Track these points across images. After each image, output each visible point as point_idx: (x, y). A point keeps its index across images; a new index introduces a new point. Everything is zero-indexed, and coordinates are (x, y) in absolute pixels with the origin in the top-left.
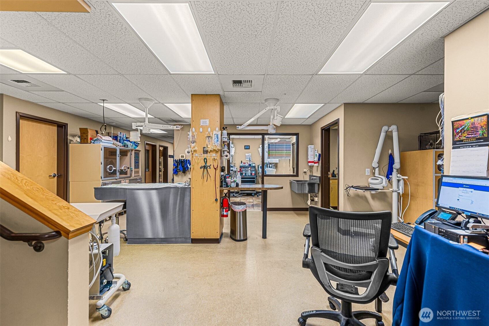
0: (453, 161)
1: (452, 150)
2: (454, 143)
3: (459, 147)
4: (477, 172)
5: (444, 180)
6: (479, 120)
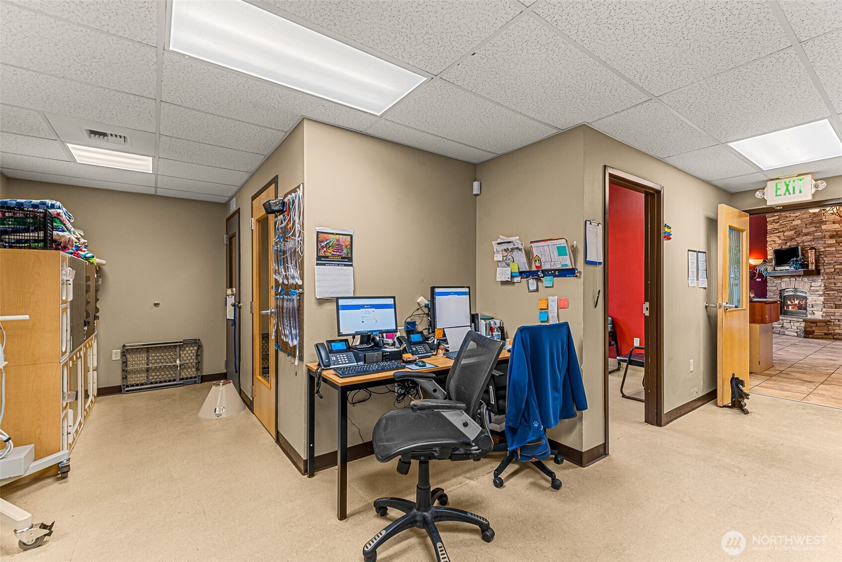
0: (318, 281)
1: (316, 267)
2: (319, 258)
3: (324, 264)
4: (346, 292)
5: (341, 302)
6: (344, 238)
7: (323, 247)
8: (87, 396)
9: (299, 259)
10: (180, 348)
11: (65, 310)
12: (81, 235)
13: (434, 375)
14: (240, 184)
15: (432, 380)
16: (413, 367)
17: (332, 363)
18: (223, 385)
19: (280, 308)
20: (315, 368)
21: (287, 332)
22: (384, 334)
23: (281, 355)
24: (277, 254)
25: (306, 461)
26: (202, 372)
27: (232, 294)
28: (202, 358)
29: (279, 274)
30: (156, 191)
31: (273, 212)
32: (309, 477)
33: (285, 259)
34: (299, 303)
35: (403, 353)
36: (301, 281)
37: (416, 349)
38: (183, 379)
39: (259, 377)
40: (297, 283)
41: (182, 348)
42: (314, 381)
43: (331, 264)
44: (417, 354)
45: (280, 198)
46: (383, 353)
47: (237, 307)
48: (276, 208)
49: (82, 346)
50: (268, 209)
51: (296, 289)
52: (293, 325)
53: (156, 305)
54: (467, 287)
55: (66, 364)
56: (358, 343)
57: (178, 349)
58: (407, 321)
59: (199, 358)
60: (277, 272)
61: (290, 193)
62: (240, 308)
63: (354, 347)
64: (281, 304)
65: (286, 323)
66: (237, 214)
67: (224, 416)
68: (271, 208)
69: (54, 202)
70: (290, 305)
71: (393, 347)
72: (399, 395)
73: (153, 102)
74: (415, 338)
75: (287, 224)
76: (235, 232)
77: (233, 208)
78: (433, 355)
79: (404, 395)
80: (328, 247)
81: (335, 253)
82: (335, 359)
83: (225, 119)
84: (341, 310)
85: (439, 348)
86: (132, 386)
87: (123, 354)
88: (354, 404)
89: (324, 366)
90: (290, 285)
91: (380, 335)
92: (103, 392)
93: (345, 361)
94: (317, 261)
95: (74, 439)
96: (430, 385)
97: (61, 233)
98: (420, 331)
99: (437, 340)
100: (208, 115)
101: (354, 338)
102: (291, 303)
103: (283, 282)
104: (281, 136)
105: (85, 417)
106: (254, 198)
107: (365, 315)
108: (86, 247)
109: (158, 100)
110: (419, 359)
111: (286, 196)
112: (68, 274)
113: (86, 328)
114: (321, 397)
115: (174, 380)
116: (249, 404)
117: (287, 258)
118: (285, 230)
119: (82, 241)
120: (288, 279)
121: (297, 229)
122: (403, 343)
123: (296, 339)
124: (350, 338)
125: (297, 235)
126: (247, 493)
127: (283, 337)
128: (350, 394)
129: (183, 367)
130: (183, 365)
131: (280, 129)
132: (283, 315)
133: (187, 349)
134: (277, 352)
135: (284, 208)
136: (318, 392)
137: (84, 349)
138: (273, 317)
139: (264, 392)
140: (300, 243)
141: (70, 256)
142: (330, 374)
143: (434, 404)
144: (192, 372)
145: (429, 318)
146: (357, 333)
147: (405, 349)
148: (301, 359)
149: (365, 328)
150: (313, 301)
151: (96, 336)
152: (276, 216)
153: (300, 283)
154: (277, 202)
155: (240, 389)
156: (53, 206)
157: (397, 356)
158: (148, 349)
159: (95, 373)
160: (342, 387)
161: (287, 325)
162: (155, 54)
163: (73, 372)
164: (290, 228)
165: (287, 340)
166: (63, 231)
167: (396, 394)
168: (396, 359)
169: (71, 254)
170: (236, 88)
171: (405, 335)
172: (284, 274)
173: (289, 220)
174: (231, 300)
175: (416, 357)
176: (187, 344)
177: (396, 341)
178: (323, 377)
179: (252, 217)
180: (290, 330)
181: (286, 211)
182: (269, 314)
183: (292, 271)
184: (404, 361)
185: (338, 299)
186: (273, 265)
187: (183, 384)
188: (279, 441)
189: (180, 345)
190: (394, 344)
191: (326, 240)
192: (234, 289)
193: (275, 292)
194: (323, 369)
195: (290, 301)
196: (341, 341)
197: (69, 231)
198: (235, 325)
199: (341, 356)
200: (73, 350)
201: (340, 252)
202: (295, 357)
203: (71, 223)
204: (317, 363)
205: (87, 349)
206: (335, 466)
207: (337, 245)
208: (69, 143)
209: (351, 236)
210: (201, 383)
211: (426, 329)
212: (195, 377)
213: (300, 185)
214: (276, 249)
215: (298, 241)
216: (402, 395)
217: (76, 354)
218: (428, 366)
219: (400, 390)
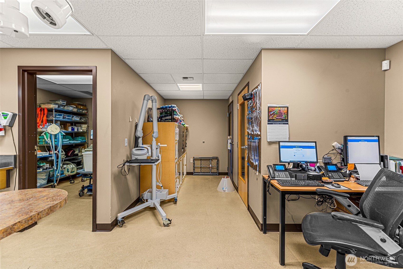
0: (269, 132)
1: (267, 125)
3: (272, 124)
4: (284, 139)
5: (281, 144)
6: (283, 109)
7: (271, 115)
8: (183, 174)
9: (259, 122)
10: (211, 160)
11: (176, 143)
12: (182, 116)
13: (349, 196)
14: (233, 90)
15: (346, 198)
16: (330, 186)
17: (276, 176)
18: (226, 178)
19: (249, 145)
20: (267, 178)
21: (253, 158)
22: (309, 164)
23: (250, 168)
24: (248, 120)
25: (262, 225)
26: (219, 171)
27: (230, 139)
28: (219, 165)
29: (249, 129)
30: (204, 98)
31: (247, 99)
32: (264, 233)
33: (252, 122)
34: (259, 143)
35: (323, 177)
36: (260, 132)
37: (332, 175)
38: (212, 173)
39: (241, 177)
40: (257, 133)
41: (212, 160)
42: (266, 185)
43: (276, 123)
44: (332, 179)
45: (250, 92)
46: (308, 175)
47: (232, 144)
48: (248, 97)
49: (182, 156)
50: (245, 99)
51: (257, 136)
52: (256, 154)
53: (204, 142)
54: (377, 136)
55: (177, 163)
56: (291, 167)
57: (210, 160)
58: (324, 156)
59: (218, 165)
60: (248, 128)
61: (255, 89)
62: (233, 145)
63: (289, 169)
64: (250, 144)
65: (252, 153)
66: (232, 103)
67: (226, 191)
68: (246, 97)
69: (174, 105)
70: (254, 144)
71: (315, 172)
72: (318, 201)
73: (201, 60)
74: (331, 168)
75: (253, 105)
76: (231, 111)
77: (231, 101)
78: (346, 180)
79: (322, 202)
80: (274, 114)
81: (278, 117)
82: (278, 175)
83: (227, 60)
84: (281, 148)
85: (350, 177)
86: (196, 173)
87: (194, 161)
88: (289, 200)
89: (272, 178)
90: (255, 134)
91: (306, 164)
92: (188, 174)
93: (284, 176)
94: (268, 122)
95: (179, 190)
96: (345, 202)
97: (176, 116)
98: (334, 163)
99: (349, 171)
100: (220, 60)
101: (289, 164)
102: (255, 143)
103: (251, 133)
104: (251, 62)
105: (182, 182)
106: (238, 95)
107: (296, 152)
108: (183, 121)
109: (202, 59)
110: (334, 182)
111: (253, 90)
112: (177, 130)
113: (183, 150)
114: (270, 194)
115: (209, 173)
116: (237, 189)
117: (253, 121)
118: (252, 108)
119: (182, 118)
120: (253, 132)
121: (258, 106)
122: (321, 170)
123: (257, 162)
124: (287, 164)
125: (258, 109)
126: (235, 231)
127: (251, 160)
128: (287, 196)
129: (212, 168)
130: (212, 167)
131: (250, 58)
132: (251, 149)
133: (214, 161)
134: (248, 166)
135: (251, 97)
136: (268, 191)
137: (182, 158)
138: (246, 150)
139: (243, 184)
140: (260, 113)
141: (178, 124)
142: (275, 183)
143: (352, 218)
144: (215, 170)
145: (342, 156)
146: (291, 162)
147: (323, 174)
148: (260, 172)
149: (296, 159)
150: (266, 143)
151: (186, 153)
152: (248, 101)
153: (259, 133)
154: (248, 94)
155: (233, 181)
156: (174, 107)
157: (318, 178)
158: (201, 159)
159: (186, 166)
160: (282, 191)
161: (253, 155)
162: (200, 39)
163: (179, 165)
164: (255, 106)
165: (253, 162)
166: (176, 115)
167: (316, 200)
168: (317, 180)
169: (178, 123)
170: (231, 43)
171: (323, 165)
172: (252, 129)
173: (254, 103)
174: (229, 141)
175: (331, 180)
176: (214, 159)
177: (317, 168)
178: (271, 184)
179: (238, 104)
180: (254, 157)
181: (252, 98)
182: (245, 148)
183: (256, 128)
184: (323, 182)
185: (279, 142)
186: (246, 125)
187: (212, 175)
188: (249, 210)
189: (211, 159)
190: (315, 171)
191: (273, 111)
192: (231, 136)
193: (248, 138)
194: (271, 179)
195: (254, 143)
196: (281, 165)
197: (178, 115)
198: (231, 152)
199: (281, 173)
200: (179, 158)
201: (281, 117)
202: (256, 170)
203: (179, 112)
204: (268, 175)
205: (183, 158)
206: (278, 232)
207: (279, 113)
208: (178, 84)
209: (288, 108)
210: (219, 175)
211: (340, 163)
212: (216, 173)
213: (260, 84)
214: (248, 117)
215: (259, 112)
216: (321, 201)
217: (180, 159)
218: (342, 188)
219: (320, 198)
